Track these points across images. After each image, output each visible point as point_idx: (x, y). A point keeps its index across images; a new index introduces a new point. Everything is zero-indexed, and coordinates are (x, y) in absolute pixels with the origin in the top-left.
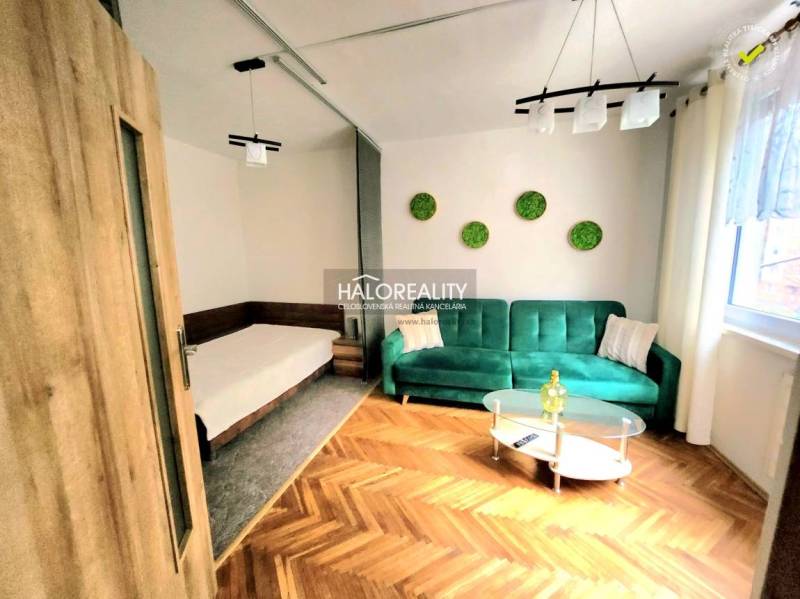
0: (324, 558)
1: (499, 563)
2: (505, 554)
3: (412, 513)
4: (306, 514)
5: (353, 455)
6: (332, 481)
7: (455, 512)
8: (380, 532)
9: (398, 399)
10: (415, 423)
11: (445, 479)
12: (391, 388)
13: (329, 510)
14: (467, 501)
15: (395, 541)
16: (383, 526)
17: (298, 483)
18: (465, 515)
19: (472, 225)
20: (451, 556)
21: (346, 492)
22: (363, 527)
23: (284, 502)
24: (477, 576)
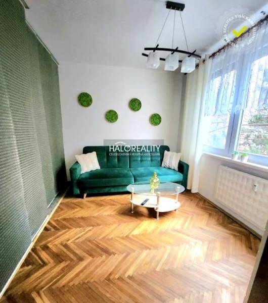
0: (64, 281)
1: (146, 252)
2: (147, 248)
3: (103, 244)
4: (45, 264)
5: (64, 227)
6: (55, 243)
7: (123, 238)
8: (91, 258)
9: (81, 196)
10: (92, 205)
11: (114, 226)
12: (77, 191)
13: (58, 257)
14: (126, 233)
15: (99, 260)
16: (91, 255)
17: (34, 250)
18: (127, 238)
19: (110, 112)
20: (126, 256)
21: (66, 246)
22: (81, 259)
23: (27, 263)
24: (139, 261)
